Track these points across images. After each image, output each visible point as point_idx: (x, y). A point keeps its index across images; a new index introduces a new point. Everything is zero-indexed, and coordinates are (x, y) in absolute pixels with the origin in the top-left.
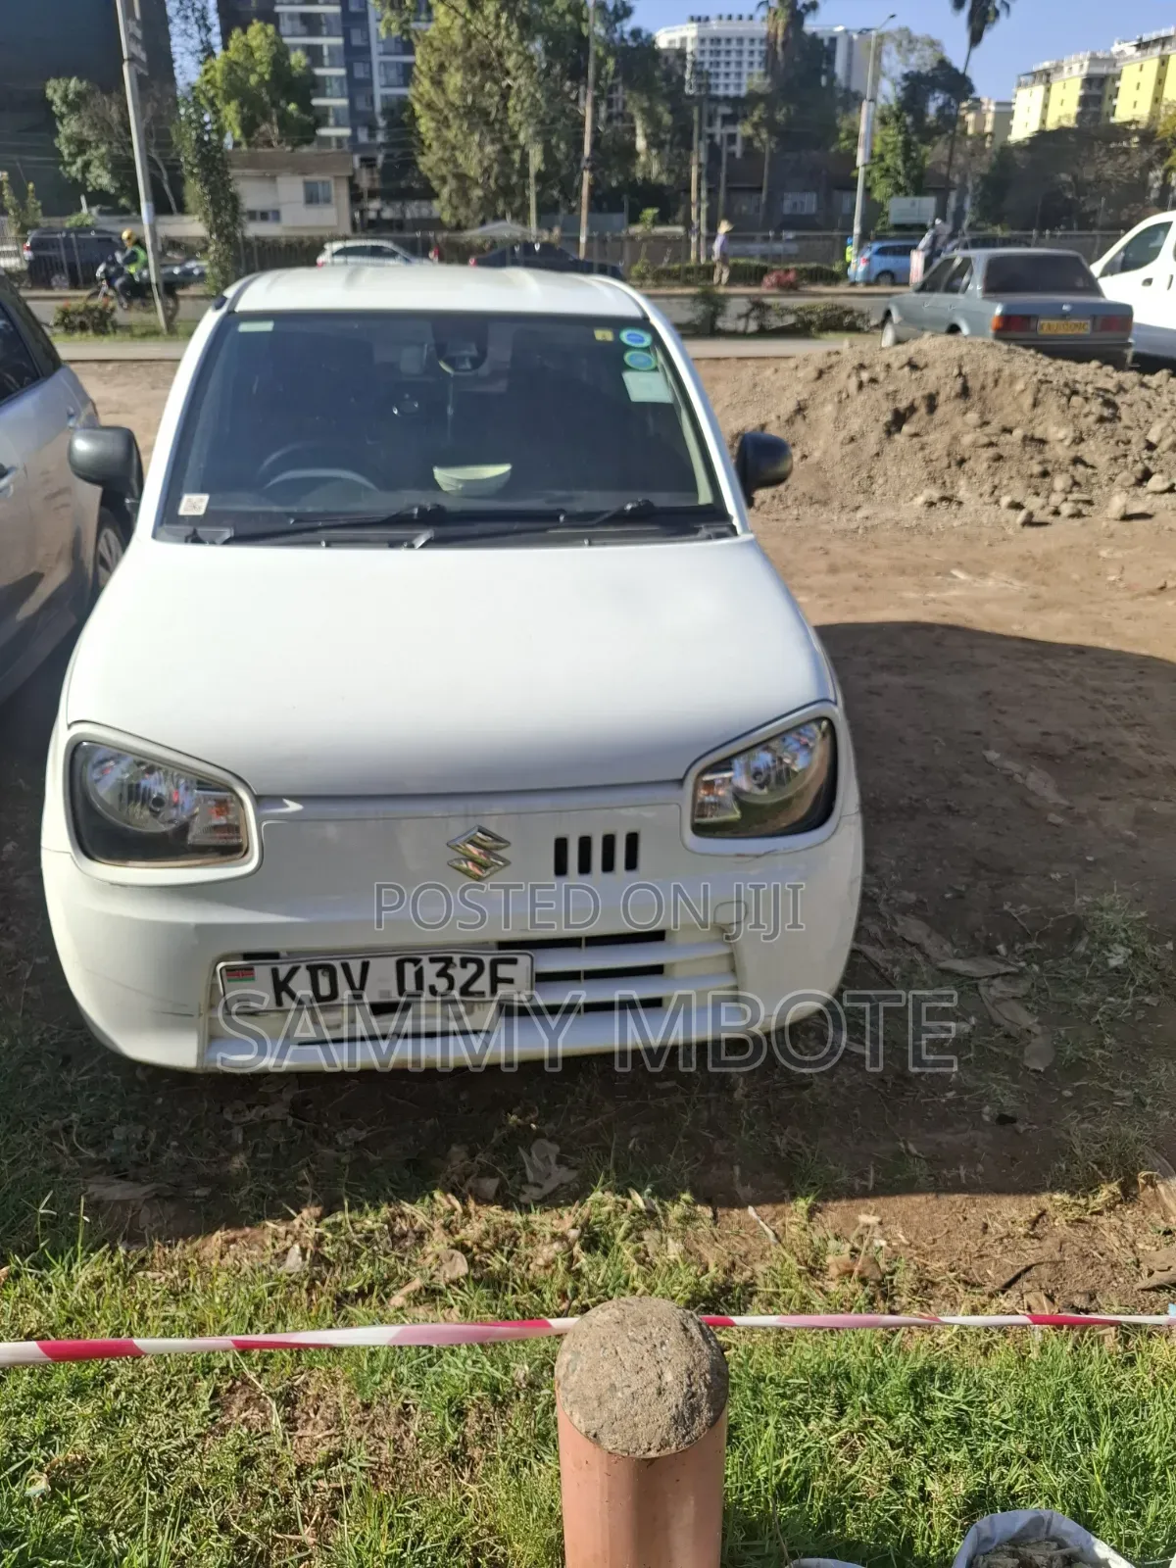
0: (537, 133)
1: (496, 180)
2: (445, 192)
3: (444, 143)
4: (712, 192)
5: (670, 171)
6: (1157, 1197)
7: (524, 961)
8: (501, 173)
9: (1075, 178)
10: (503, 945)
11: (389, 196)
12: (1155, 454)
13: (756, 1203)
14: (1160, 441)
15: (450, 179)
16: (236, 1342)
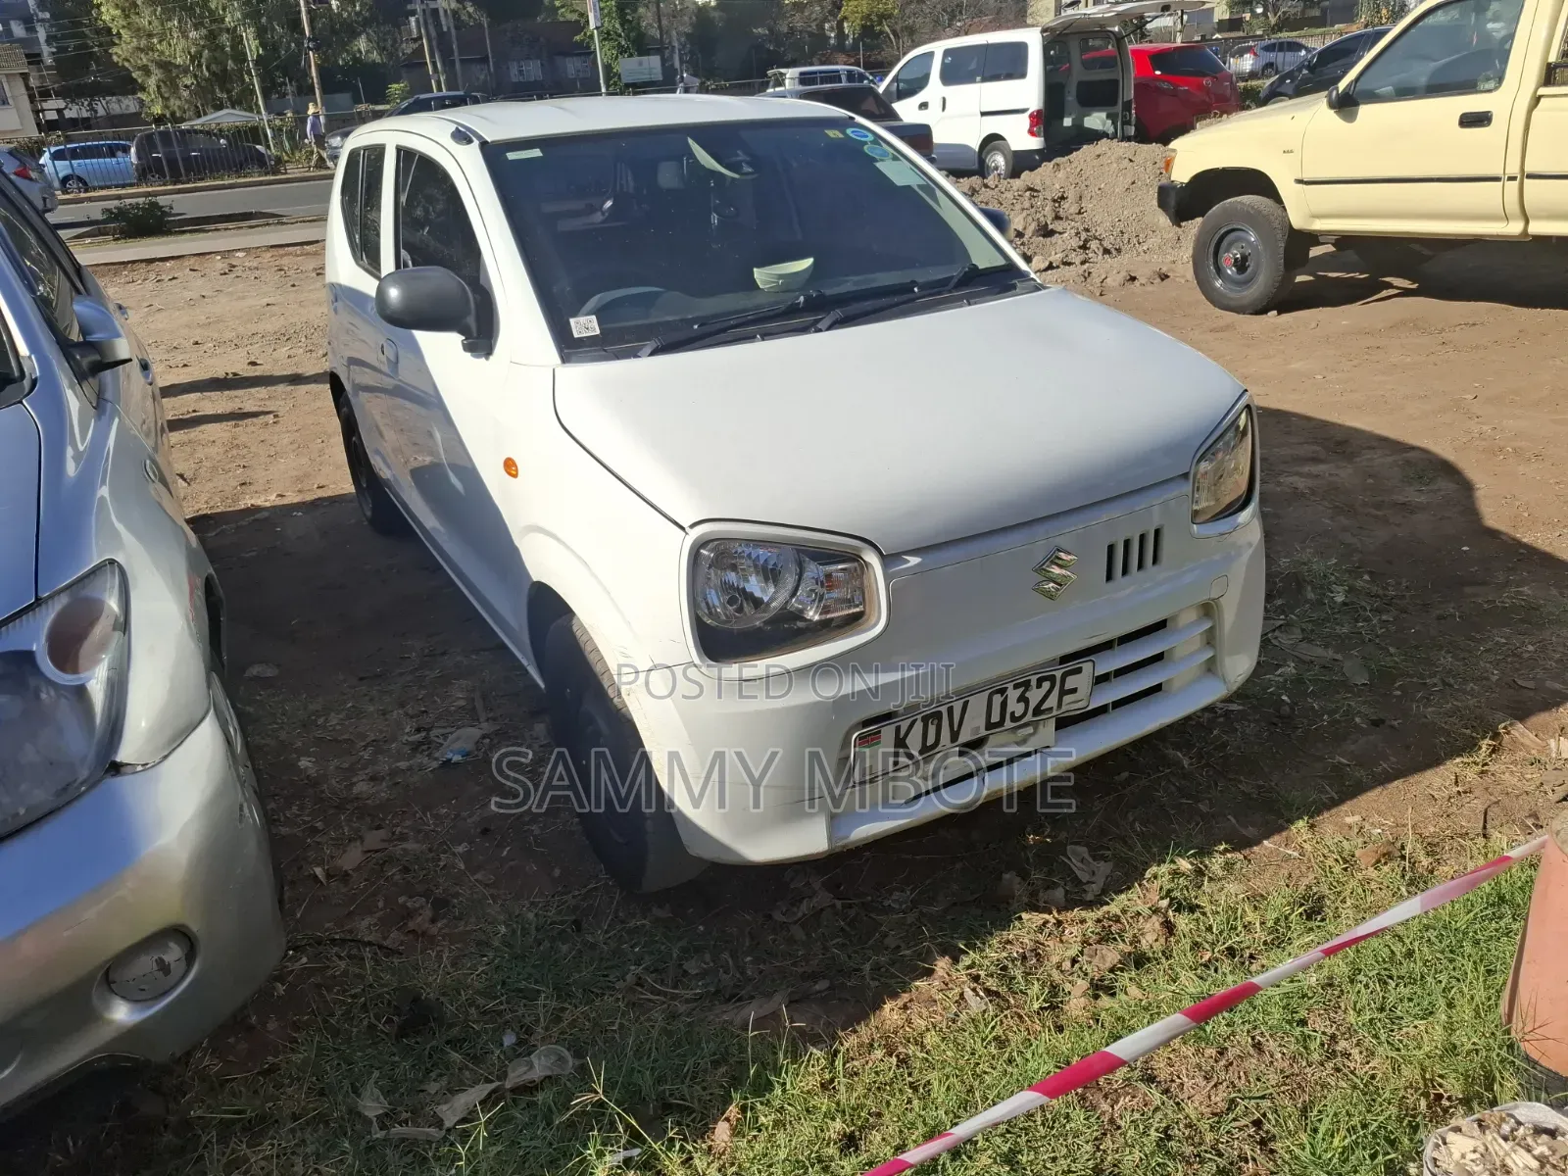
0: (245, 16)
1: (208, 68)
2: (152, 83)
3: (138, 32)
4: (448, 63)
5: (382, 50)
6: (1514, 741)
7: (1087, 667)
8: (213, 60)
9: (771, 30)
10: (1065, 659)
11: (70, 94)
12: (1025, 239)
13: (1267, 837)
14: (1025, 229)
15: (153, 67)
16: (1322, 951)
